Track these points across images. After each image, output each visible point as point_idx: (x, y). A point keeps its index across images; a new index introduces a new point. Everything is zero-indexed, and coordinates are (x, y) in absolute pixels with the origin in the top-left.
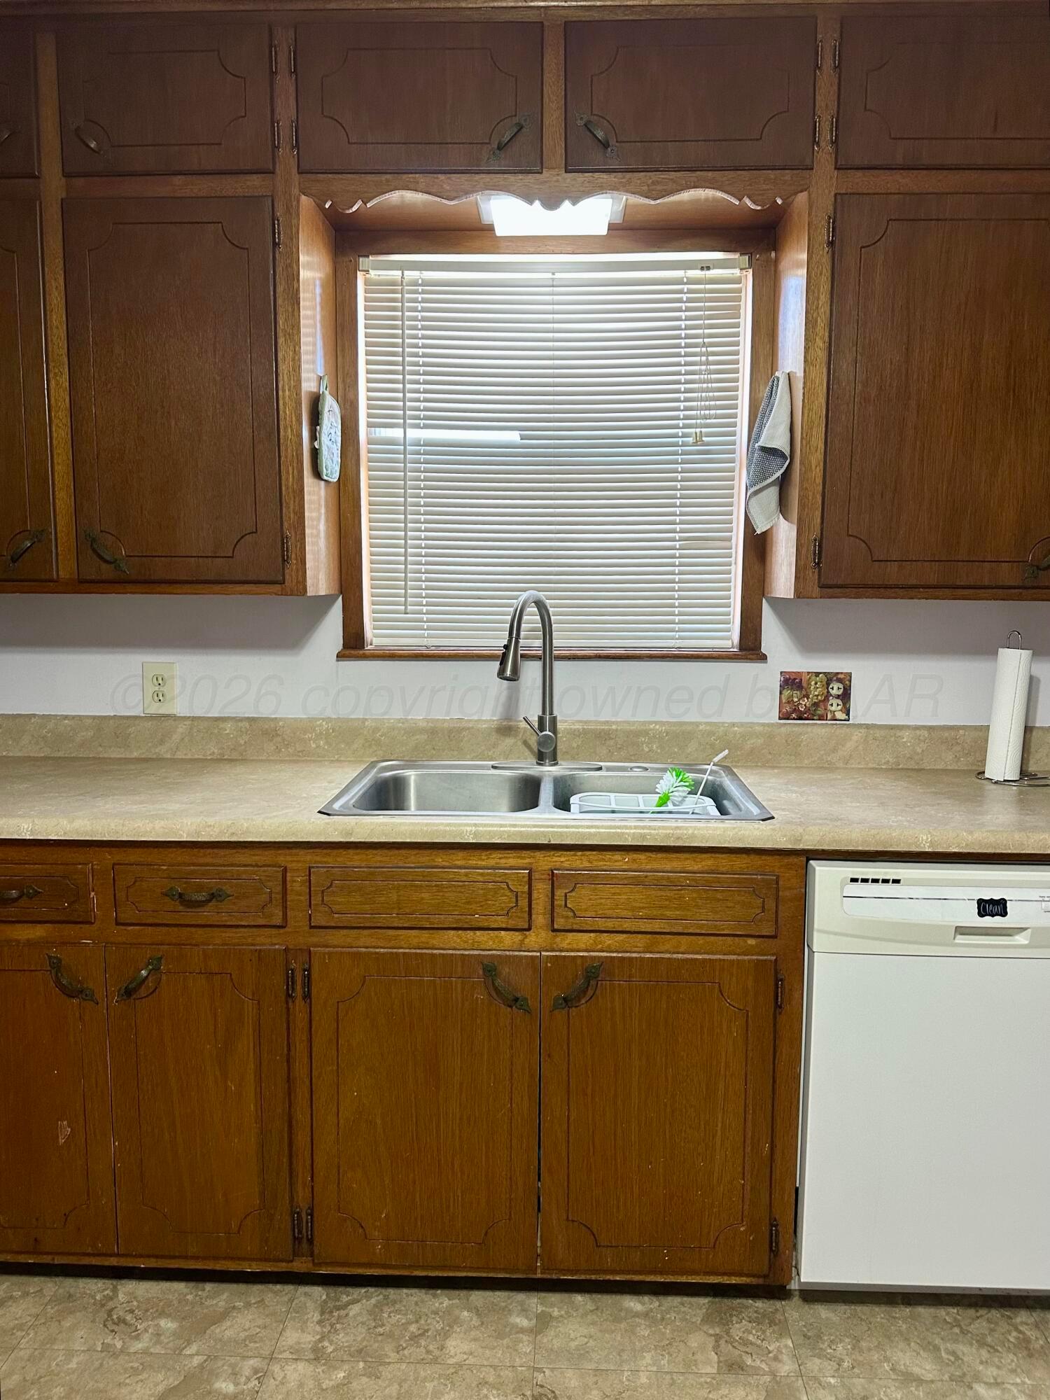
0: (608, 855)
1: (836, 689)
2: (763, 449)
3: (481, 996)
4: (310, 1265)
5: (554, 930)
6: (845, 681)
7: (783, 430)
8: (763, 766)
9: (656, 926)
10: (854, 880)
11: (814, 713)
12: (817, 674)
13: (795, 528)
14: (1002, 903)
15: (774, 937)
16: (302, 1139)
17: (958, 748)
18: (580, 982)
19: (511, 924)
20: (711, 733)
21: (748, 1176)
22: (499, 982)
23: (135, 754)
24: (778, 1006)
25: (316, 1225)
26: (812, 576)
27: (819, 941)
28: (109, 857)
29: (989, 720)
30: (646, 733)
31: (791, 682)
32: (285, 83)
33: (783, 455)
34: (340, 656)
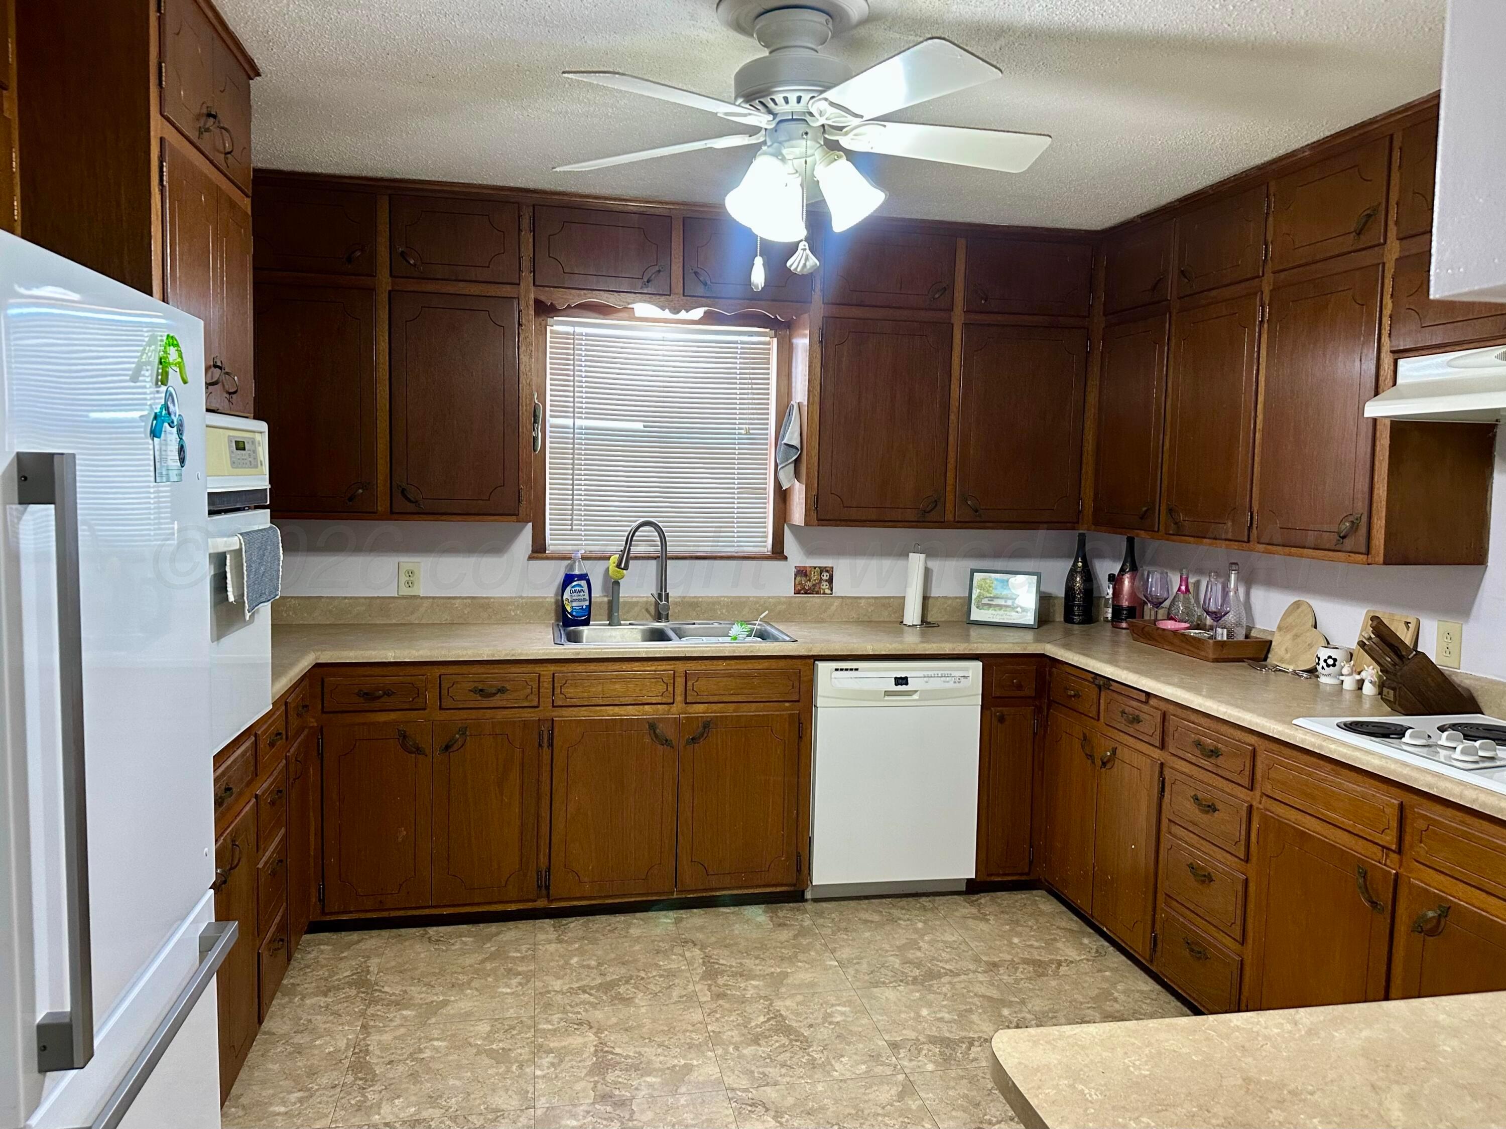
0: (715, 662)
1: (825, 576)
2: (786, 444)
3: (647, 740)
4: (546, 902)
5: (686, 703)
6: (830, 571)
7: (797, 434)
8: (786, 621)
9: (739, 698)
10: (837, 670)
11: (813, 590)
12: (815, 568)
13: (804, 486)
14: (906, 678)
15: (798, 701)
16: (545, 829)
17: (890, 609)
18: (701, 729)
19: (664, 700)
20: (757, 603)
21: (785, 828)
22: (658, 731)
23: (394, 621)
24: (800, 737)
25: (551, 877)
26: (814, 514)
27: (820, 701)
28: (438, 671)
29: (905, 592)
30: (719, 603)
31: (801, 572)
32: (527, 237)
33: (797, 448)
34: (530, 558)
